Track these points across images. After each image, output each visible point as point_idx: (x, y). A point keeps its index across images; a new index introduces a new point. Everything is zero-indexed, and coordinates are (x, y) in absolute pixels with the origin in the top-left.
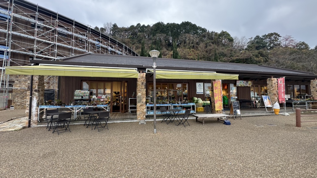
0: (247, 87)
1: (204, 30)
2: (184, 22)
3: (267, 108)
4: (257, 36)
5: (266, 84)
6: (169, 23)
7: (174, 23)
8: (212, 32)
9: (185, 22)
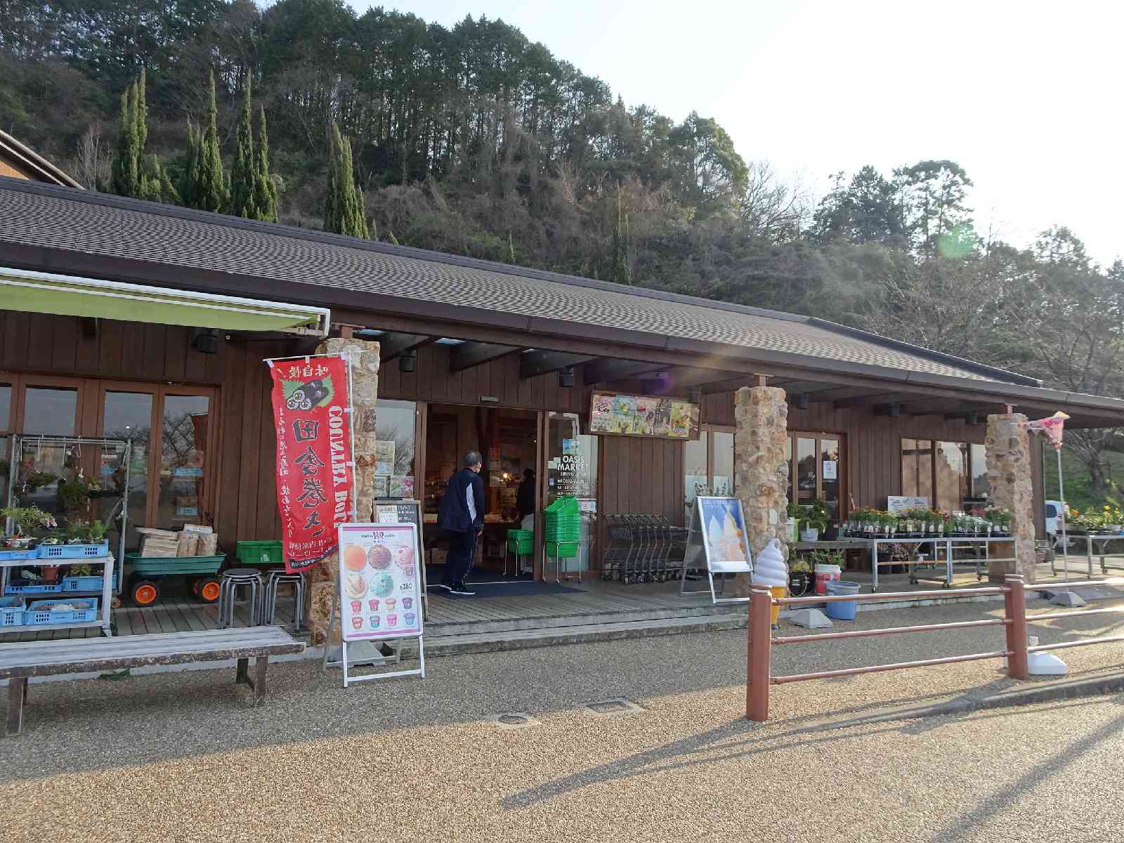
0: (663, 439)
1: (592, 89)
2: (476, 19)
3: (718, 576)
4: (864, 169)
5: (731, 425)
6: (378, 12)
7: (411, 18)
8: (641, 111)
9: (483, 21)
